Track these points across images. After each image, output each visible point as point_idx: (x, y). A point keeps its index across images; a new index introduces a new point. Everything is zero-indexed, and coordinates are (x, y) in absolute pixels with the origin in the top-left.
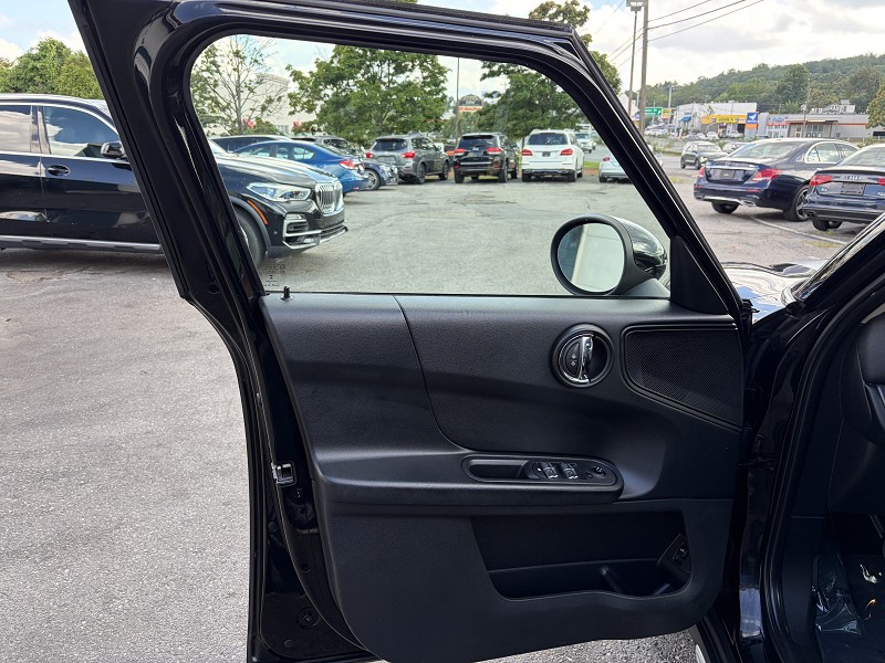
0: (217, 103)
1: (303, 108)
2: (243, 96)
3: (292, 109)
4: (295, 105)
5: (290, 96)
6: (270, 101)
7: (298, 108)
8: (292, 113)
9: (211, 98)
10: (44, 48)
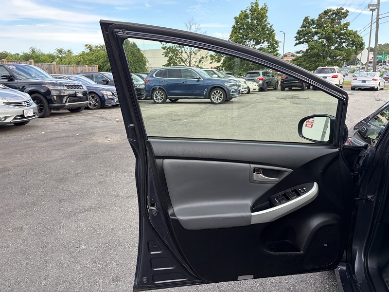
1: (216, 61)
2: (192, 56)
3: (211, 61)
6: (203, 58)
9: (180, 58)
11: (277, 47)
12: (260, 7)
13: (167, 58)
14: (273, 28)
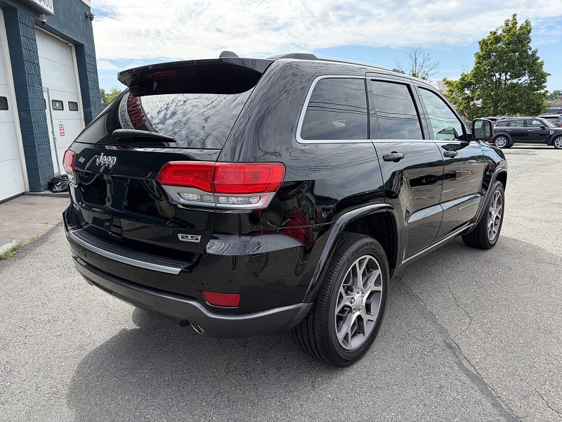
11: (544, 82)
12: (518, 26)
14: (538, 55)
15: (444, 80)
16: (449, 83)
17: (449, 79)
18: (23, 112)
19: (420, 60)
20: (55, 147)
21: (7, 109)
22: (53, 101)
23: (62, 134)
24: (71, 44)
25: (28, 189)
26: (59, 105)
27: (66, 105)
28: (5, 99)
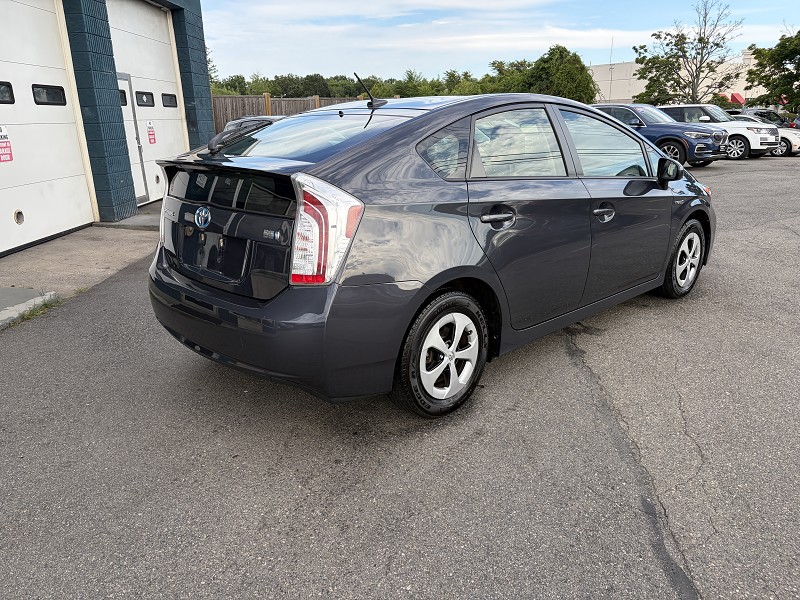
0: (678, 83)
1: (760, 84)
2: (702, 75)
3: (750, 84)
4: (752, 81)
5: (750, 73)
6: (728, 78)
7: (756, 83)
8: (747, 88)
9: (673, 79)
10: (552, 52)
13: (647, 82)
15: (750, 48)
16: (758, 53)
17: (759, 47)
18: (86, 109)
19: (713, 15)
20: (141, 160)
21: (65, 104)
22: (137, 93)
23: (152, 141)
24: (165, 9)
25: (98, 219)
26: (145, 99)
27: (158, 100)
28: (61, 89)
